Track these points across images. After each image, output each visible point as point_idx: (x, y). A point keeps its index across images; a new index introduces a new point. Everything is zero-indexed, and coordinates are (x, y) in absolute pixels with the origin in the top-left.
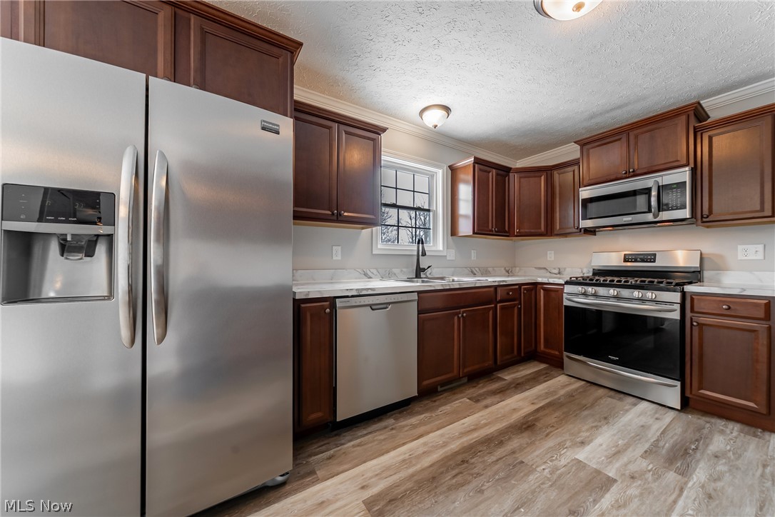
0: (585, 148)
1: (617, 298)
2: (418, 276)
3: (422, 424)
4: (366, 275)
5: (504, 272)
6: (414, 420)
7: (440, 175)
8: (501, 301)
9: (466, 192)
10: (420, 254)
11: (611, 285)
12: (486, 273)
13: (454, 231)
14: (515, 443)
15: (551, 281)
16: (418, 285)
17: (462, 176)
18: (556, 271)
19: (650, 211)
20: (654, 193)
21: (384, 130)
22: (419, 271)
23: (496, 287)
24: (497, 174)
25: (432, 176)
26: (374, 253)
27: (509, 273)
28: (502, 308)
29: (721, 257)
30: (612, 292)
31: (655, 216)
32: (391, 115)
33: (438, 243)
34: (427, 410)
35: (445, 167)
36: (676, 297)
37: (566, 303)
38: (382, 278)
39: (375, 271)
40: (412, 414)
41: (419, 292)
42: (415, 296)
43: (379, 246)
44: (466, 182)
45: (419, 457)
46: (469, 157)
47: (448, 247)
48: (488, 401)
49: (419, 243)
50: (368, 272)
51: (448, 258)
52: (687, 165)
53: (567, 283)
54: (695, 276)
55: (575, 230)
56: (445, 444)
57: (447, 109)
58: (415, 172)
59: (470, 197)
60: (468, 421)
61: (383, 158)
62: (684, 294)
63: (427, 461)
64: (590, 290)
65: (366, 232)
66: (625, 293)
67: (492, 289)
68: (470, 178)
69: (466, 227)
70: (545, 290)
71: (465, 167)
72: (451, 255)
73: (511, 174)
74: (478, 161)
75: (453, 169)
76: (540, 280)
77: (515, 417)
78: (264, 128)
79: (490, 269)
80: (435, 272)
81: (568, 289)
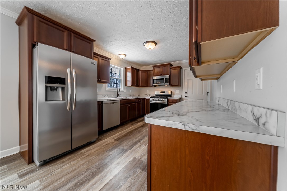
0: (154, 68)
1: (158, 100)
2: (118, 96)
3: (121, 129)
4: (104, 96)
5: (138, 95)
6: (120, 129)
7: (123, 70)
8: (138, 102)
9: (129, 74)
10: (119, 91)
11: (158, 98)
12: (134, 96)
13: (126, 85)
14: (140, 129)
15: (147, 97)
16: (118, 98)
17: (128, 70)
18: (149, 95)
19: (164, 83)
20: (164, 79)
21: (111, 59)
22: (118, 95)
23: (136, 99)
24: (136, 71)
25: (121, 70)
26: (106, 90)
27: (139, 96)
28: (137, 104)
29: (174, 92)
30: (158, 99)
31: (165, 84)
32: (111, 54)
33: (122, 88)
34: (122, 127)
35: (124, 68)
36: (166, 100)
37: (150, 102)
38: (109, 97)
39: (107, 95)
40: (119, 128)
41: (120, 100)
42: (119, 101)
43: (108, 89)
44: (129, 72)
45: (122, 134)
46: (130, 66)
47: (124, 89)
48: (135, 124)
49: (118, 88)
50: (105, 96)
51: (125, 92)
52: (169, 75)
53: (150, 98)
54: (170, 96)
55: (152, 86)
56: (127, 131)
57: (126, 55)
58: (116, 68)
59: (130, 76)
60: (131, 128)
61: (110, 65)
62: (168, 99)
63: (124, 134)
64: (154, 99)
65: (104, 85)
66: (160, 99)
67: (135, 99)
68: (130, 71)
69: (129, 84)
70: (146, 99)
71: (129, 69)
72: (125, 91)
73: (139, 71)
74: (132, 68)
75: (126, 69)
76: (145, 97)
77: (140, 126)
78: (92, 64)
79: (135, 95)
80: (121, 95)
81: (151, 99)
